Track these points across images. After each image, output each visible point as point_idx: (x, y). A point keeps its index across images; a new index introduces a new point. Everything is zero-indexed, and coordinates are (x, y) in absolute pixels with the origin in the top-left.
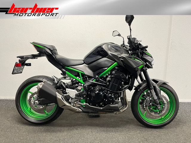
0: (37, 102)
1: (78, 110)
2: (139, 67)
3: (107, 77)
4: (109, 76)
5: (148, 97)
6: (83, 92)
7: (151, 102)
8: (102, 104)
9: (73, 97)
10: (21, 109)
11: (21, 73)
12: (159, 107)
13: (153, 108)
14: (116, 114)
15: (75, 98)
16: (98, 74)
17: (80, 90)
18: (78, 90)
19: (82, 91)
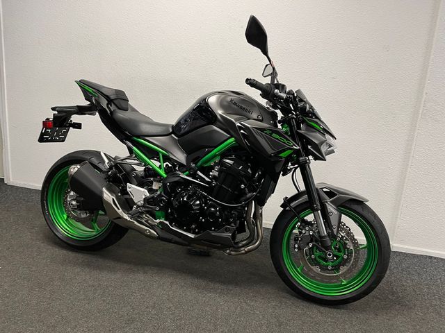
0: (74, 203)
1: (150, 231)
2: (282, 155)
3: (212, 168)
4: (217, 168)
5: (307, 228)
6: (160, 195)
7: (311, 241)
8: (196, 228)
9: (139, 204)
10: (49, 212)
11: (63, 141)
12: (330, 255)
13: (320, 257)
14: (229, 254)
15: (143, 206)
16: (195, 161)
17: (157, 190)
18: (151, 191)
19: (159, 193)
